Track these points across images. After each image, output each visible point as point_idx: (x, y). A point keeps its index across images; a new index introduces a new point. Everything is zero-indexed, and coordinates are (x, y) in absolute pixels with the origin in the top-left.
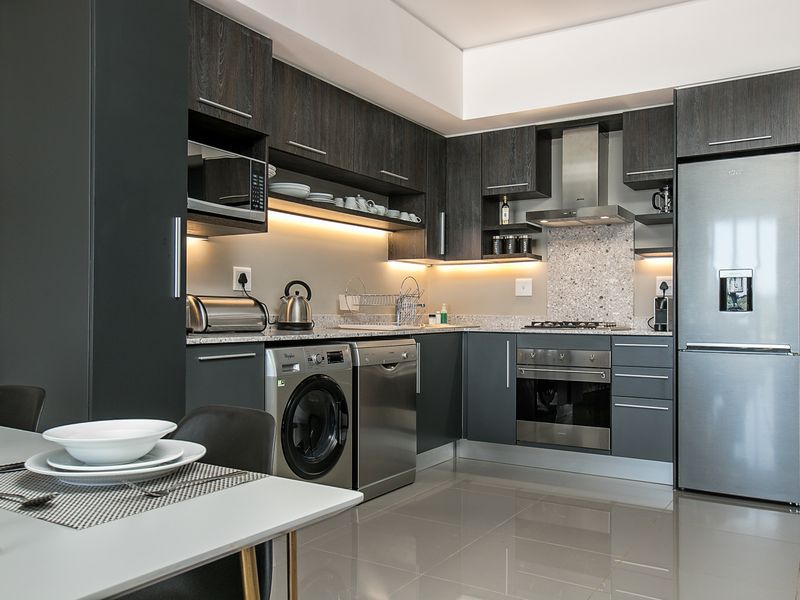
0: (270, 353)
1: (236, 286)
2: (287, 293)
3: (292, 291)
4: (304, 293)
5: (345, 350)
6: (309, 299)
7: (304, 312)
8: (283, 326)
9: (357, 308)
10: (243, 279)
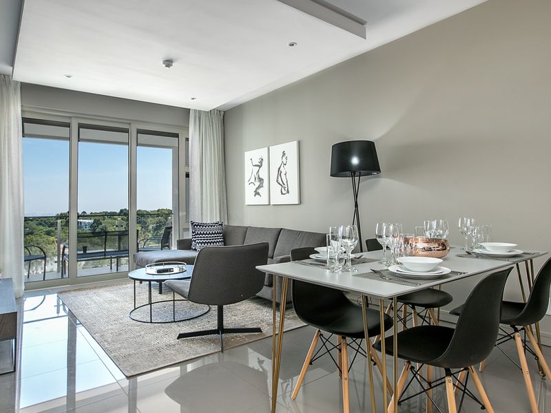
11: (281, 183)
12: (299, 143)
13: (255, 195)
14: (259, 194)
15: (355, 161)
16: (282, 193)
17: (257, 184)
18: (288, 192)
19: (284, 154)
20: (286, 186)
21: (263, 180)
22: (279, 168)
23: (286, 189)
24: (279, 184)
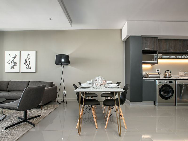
0: (157, 81)
1: (157, 71)
2: (166, 72)
3: (167, 72)
4: (169, 72)
5: (173, 81)
6: (170, 73)
7: (169, 75)
8: (165, 77)
9: (184, 74)
10: (158, 70)
11: (27, 65)
12: (36, 52)
13: (11, 69)
14: (14, 68)
15: (63, 60)
16: (27, 68)
17: (13, 64)
18: (30, 68)
19: (29, 54)
20: (29, 66)
21: (16, 63)
22: (26, 60)
23: (29, 67)
24: (26, 65)
